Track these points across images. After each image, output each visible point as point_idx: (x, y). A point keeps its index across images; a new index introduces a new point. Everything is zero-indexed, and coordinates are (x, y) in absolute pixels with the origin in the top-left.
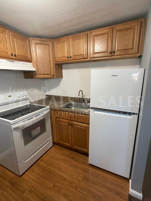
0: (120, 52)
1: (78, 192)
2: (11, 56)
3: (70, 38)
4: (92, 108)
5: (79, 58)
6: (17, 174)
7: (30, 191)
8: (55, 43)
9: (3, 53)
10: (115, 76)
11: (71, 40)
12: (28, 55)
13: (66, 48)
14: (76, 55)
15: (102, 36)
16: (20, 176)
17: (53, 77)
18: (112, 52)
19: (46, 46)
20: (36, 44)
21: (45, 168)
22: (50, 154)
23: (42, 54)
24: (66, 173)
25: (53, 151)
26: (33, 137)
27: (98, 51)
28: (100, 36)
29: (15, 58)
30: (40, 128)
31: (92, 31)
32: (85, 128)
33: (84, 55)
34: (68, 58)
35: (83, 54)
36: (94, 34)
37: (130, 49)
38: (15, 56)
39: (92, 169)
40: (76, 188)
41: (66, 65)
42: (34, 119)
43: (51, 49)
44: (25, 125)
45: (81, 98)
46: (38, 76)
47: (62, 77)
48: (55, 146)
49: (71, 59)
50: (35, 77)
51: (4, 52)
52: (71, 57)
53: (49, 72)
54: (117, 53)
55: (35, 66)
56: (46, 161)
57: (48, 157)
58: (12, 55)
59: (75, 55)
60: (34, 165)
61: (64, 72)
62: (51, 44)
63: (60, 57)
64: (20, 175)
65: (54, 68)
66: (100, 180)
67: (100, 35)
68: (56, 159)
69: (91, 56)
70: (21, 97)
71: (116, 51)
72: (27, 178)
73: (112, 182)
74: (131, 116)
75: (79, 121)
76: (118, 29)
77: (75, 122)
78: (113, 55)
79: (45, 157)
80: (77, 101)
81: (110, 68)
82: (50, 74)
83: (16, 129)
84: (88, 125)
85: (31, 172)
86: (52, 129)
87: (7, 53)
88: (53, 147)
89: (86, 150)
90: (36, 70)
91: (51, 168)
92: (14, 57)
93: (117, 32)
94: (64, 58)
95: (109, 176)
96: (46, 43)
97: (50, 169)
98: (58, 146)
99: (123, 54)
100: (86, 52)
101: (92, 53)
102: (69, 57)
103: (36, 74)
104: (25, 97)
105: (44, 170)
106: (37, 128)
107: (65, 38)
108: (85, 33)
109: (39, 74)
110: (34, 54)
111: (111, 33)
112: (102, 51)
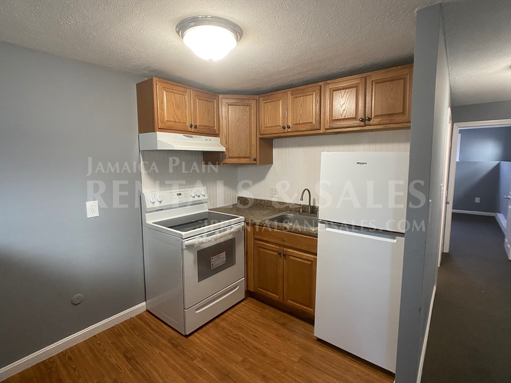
0: (380, 119)
1: (287, 377)
2: (189, 128)
3: (289, 93)
4: (323, 222)
5: (304, 129)
6: (181, 332)
7: (203, 359)
8: (262, 103)
9: (179, 124)
10: (363, 163)
11: (290, 97)
12: (214, 124)
13: (281, 110)
14: (299, 124)
15: (347, 90)
16: (186, 336)
17: (255, 162)
18: (365, 120)
19: (246, 108)
20: (229, 105)
21: (229, 333)
22: (239, 311)
23: (238, 121)
24: (267, 346)
25: (245, 308)
26: (212, 269)
27: (340, 116)
28: (343, 91)
29: (196, 130)
30: (225, 256)
31: (328, 82)
32: (310, 263)
33: (314, 122)
34: (284, 128)
35: (312, 123)
36: (331, 86)
37: (400, 113)
38: (196, 127)
39: (320, 348)
40: (285, 371)
41: (280, 140)
42: (218, 235)
43: (253, 111)
44: (203, 243)
45: (307, 206)
46: (227, 161)
47: (272, 163)
48: (250, 299)
49: (290, 130)
50: (223, 162)
51: (181, 122)
52: (289, 128)
53: (248, 153)
54: (374, 121)
55: (225, 142)
56: (231, 322)
57: (235, 315)
58: (191, 126)
59: (296, 124)
60: (210, 325)
61: (276, 152)
62: (255, 104)
63: (269, 127)
64: (187, 334)
65: (258, 146)
66: (334, 368)
67: (343, 89)
68: (249, 321)
69: (326, 125)
70: (201, 196)
71: (373, 116)
72: (198, 341)
73: (358, 375)
74: (395, 239)
75: (298, 247)
76: (375, 79)
77: (291, 250)
78: (367, 123)
79: (230, 315)
80: (300, 211)
81: (367, 147)
82: (249, 157)
83: (190, 247)
84: (315, 257)
85: (204, 334)
86: (247, 262)
87: (185, 123)
88: (245, 301)
89: (310, 309)
90: (226, 149)
91: (240, 334)
92: (193, 130)
93: (374, 83)
94: (276, 128)
95: (355, 366)
96: (247, 101)
97: (238, 335)
98: (255, 300)
99: (388, 121)
100: (318, 118)
101: (327, 121)
102: (286, 128)
103: (224, 158)
104: (197, 198)
105: (228, 335)
106: (220, 254)
107: (279, 94)
108: (316, 84)
109: (230, 157)
110: (223, 122)
111: (364, 85)
112: (346, 117)
